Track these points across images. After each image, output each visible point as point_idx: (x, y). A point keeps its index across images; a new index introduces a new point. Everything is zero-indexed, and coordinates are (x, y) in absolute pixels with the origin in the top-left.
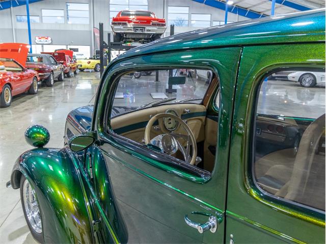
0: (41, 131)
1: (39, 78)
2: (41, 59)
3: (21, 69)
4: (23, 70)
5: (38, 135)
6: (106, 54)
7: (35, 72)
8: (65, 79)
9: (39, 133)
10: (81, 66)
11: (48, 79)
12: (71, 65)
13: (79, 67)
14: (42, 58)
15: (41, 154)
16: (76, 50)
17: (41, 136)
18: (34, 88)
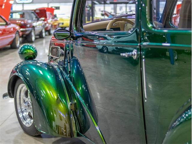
0: (31, 48)
1: (21, 34)
2: (22, 16)
3: (5, 23)
4: (7, 24)
5: (29, 51)
6: (88, 9)
7: (17, 27)
8: (46, 37)
9: (29, 49)
10: (63, 24)
11: (29, 35)
12: (52, 23)
13: (61, 25)
14: (24, 14)
15: (31, 63)
16: (58, 8)
17: (31, 51)
18: (16, 42)
